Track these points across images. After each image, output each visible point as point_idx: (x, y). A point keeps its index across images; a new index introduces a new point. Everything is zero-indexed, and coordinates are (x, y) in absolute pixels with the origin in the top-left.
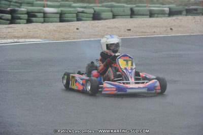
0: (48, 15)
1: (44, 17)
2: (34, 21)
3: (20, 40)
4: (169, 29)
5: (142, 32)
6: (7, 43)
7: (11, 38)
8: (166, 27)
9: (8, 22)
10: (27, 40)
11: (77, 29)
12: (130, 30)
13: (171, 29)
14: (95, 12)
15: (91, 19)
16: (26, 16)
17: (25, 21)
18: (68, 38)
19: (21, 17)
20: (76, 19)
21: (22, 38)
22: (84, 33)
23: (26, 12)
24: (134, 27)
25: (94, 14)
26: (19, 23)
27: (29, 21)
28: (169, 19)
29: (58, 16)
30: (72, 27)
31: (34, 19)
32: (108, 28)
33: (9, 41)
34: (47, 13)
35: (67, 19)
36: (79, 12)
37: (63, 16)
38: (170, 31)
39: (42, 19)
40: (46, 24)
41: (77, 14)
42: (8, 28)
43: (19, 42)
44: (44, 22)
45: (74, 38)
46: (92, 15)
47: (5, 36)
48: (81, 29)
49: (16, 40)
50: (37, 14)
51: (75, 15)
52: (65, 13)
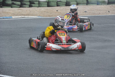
0: (41, 3)
1: (39, 4)
2: (33, 6)
3: (26, 17)
4: (108, 11)
5: (93, 13)
6: (18, 18)
7: (20, 15)
8: (106, 10)
9: (19, 6)
10: (29, 17)
11: (57, 11)
12: (86, 12)
13: (109, 12)
14: (67, 1)
15: (65, 5)
16: (29, 3)
17: (28, 6)
18: (52, 16)
19: (26, 4)
20: (56, 5)
21: (26, 15)
22: (61, 13)
23: (29, 1)
24: (89, 10)
25: (66, 3)
26: (25, 7)
27: (30, 6)
28: (108, 6)
29: (47, 3)
30: (54, 10)
31: (33, 5)
33: (20, 17)
34: (40, 2)
35: (51, 5)
36: (58, 1)
37: (49, 3)
38: (108, 12)
39: (38, 5)
40: (40, 8)
41: (57, 2)
42: (19, 9)
43: (25, 18)
44: (39, 6)
45: (55, 16)
46: (65, 3)
47: (17, 14)
48: (59, 11)
49: (23, 16)
50: (35, 2)
51: (56, 3)
52: (50, 2)
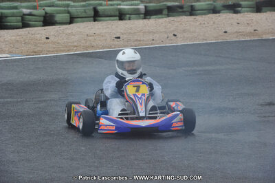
12: (119, 38)
13: (175, 35)
14: (46, 13)
22: (58, 43)
25: (45, 17)
30: (37, 36)
36: (24, 15)
41: (22, 17)
46: (42, 19)
48: (52, 38)
52: (6, 17)
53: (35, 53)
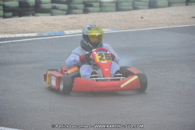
0: (105, 4)
1: (101, 6)
6: (76, 34)
9: (65, 12)
11: (142, 18)
15: (147, 7)
16: (82, 6)
17: (81, 11)
18: (135, 28)
19: (78, 7)
23: (82, 2)
27: (86, 11)
29: (114, 5)
30: (136, 16)
31: (90, 9)
32: (172, 16)
34: (103, 2)
35: (123, 8)
37: (119, 5)
39: (98, 9)
41: (133, 2)
44: (101, 11)
45: (141, 27)
46: (147, 4)
47: (72, 27)
48: (145, 18)
50: (93, 4)
51: (131, 3)
52: (121, 2)
53: (131, 28)
